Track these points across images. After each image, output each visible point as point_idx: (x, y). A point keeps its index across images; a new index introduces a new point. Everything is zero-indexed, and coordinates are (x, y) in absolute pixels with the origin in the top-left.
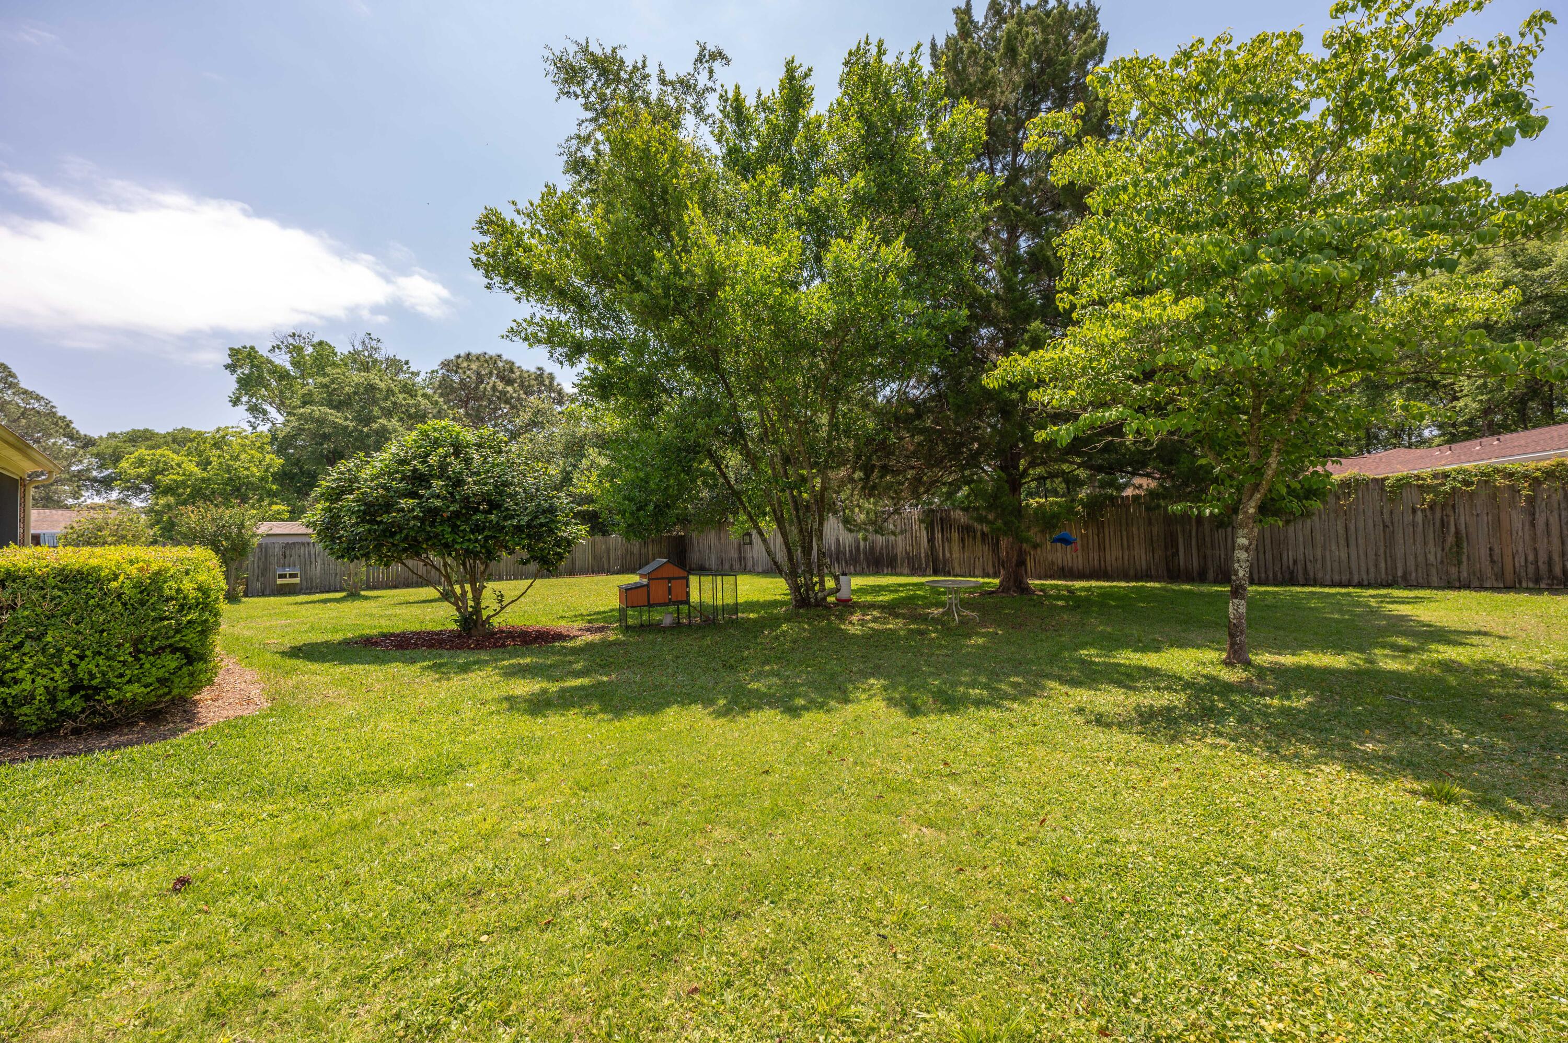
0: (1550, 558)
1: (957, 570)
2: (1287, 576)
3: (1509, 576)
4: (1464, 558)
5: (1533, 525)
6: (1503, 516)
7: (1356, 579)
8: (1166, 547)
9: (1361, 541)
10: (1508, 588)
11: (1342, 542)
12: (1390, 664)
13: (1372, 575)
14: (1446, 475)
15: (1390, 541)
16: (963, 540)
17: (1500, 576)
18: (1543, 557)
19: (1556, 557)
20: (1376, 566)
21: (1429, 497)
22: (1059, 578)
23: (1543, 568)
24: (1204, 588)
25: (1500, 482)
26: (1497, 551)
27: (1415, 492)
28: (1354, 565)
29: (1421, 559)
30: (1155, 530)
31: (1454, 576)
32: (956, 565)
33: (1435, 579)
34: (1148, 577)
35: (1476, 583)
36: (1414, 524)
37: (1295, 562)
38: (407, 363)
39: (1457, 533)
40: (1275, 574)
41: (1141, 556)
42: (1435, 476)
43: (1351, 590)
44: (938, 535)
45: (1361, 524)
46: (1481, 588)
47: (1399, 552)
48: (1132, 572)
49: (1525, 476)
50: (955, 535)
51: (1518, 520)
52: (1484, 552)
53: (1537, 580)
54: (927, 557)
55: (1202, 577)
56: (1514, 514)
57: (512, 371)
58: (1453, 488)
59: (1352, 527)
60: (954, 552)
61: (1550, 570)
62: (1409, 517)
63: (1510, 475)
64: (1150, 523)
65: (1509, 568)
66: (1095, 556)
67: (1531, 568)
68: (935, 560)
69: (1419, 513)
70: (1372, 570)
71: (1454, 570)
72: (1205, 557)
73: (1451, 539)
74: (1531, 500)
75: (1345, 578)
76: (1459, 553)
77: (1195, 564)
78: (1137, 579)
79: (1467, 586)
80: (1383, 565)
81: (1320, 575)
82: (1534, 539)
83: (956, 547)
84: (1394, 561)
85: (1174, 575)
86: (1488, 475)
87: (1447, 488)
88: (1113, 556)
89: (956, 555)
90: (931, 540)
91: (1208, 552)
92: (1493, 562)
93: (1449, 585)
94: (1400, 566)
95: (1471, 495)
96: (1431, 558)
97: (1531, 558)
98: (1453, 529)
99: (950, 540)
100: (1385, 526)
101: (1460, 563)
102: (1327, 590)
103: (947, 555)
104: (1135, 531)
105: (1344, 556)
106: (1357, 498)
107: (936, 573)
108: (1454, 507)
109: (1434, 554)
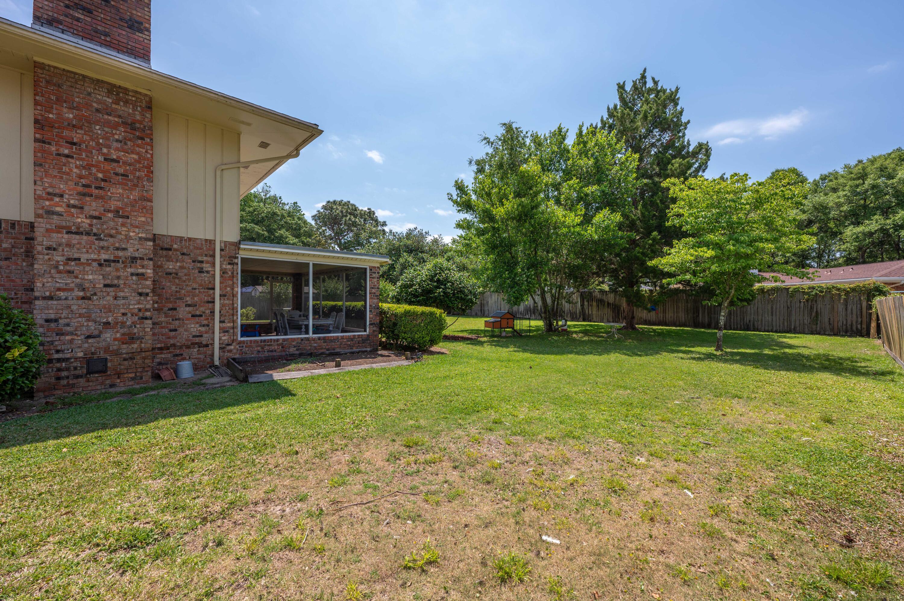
0: (852, 323)
1: (595, 319)
2: (746, 327)
3: (836, 330)
4: (819, 322)
5: (846, 309)
6: (836, 306)
7: (774, 329)
8: (694, 313)
9: (778, 313)
10: (835, 335)
11: (770, 314)
12: (767, 352)
13: (781, 328)
14: (814, 288)
15: (789, 315)
16: (598, 306)
17: (832, 329)
18: (849, 323)
19: (854, 323)
20: (783, 324)
21: (806, 297)
22: (644, 325)
23: (849, 327)
24: (709, 331)
25: (834, 292)
26: (832, 320)
27: (801, 294)
28: (774, 324)
29: (802, 322)
30: (689, 305)
31: (814, 329)
32: (594, 317)
33: (806, 330)
34: (686, 326)
35: (822, 333)
36: (800, 308)
37: (750, 321)
38: (280, 198)
39: (817, 312)
40: (741, 326)
41: (682, 316)
42: (809, 288)
43: (771, 333)
44: (586, 303)
45: (778, 306)
46: (825, 334)
47: (793, 318)
48: (678, 323)
49: (844, 290)
50: (594, 304)
51: (840, 307)
52: (827, 320)
53: (846, 332)
54: (580, 313)
55: (709, 326)
56: (839, 306)
57: (356, 210)
58: (816, 293)
59: (774, 307)
60: (594, 311)
61: (852, 328)
62: (798, 305)
63: (839, 289)
64: (687, 302)
65: (836, 327)
66: (661, 315)
67: (844, 327)
68: (584, 314)
69: (802, 303)
70: (781, 325)
71: (814, 327)
72: (711, 318)
73: (814, 314)
74: (846, 300)
75: (770, 329)
76: (817, 320)
77: (706, 320)
78: (680, 326)
79: (819, 334)
80: (786, 324)
81: (760, 327)
82: (846, 315)
83: (595, 309)
84: (791, 323)
85: (696, 325)
86: (830, 289)
87: (814, 293)
88: (670, 315)
89: (594, 312)
90: (582, 305)
91: (712, 316)
92: (830, 324)
93: (812, 333)
94: (793, 324)
95: (823, 296)
96: (806, 321)
97: (845, 323)
98: (815, 310)
99: (592, 306)
100: (788, 308)
101: (817, 324)
102: (762, 333)
103: (590, 312)
104: (680, 305)
105: (770, 319)
106: (777, 295)
107: (584, 320)
108: (816, 301)
109: (807, 320)
